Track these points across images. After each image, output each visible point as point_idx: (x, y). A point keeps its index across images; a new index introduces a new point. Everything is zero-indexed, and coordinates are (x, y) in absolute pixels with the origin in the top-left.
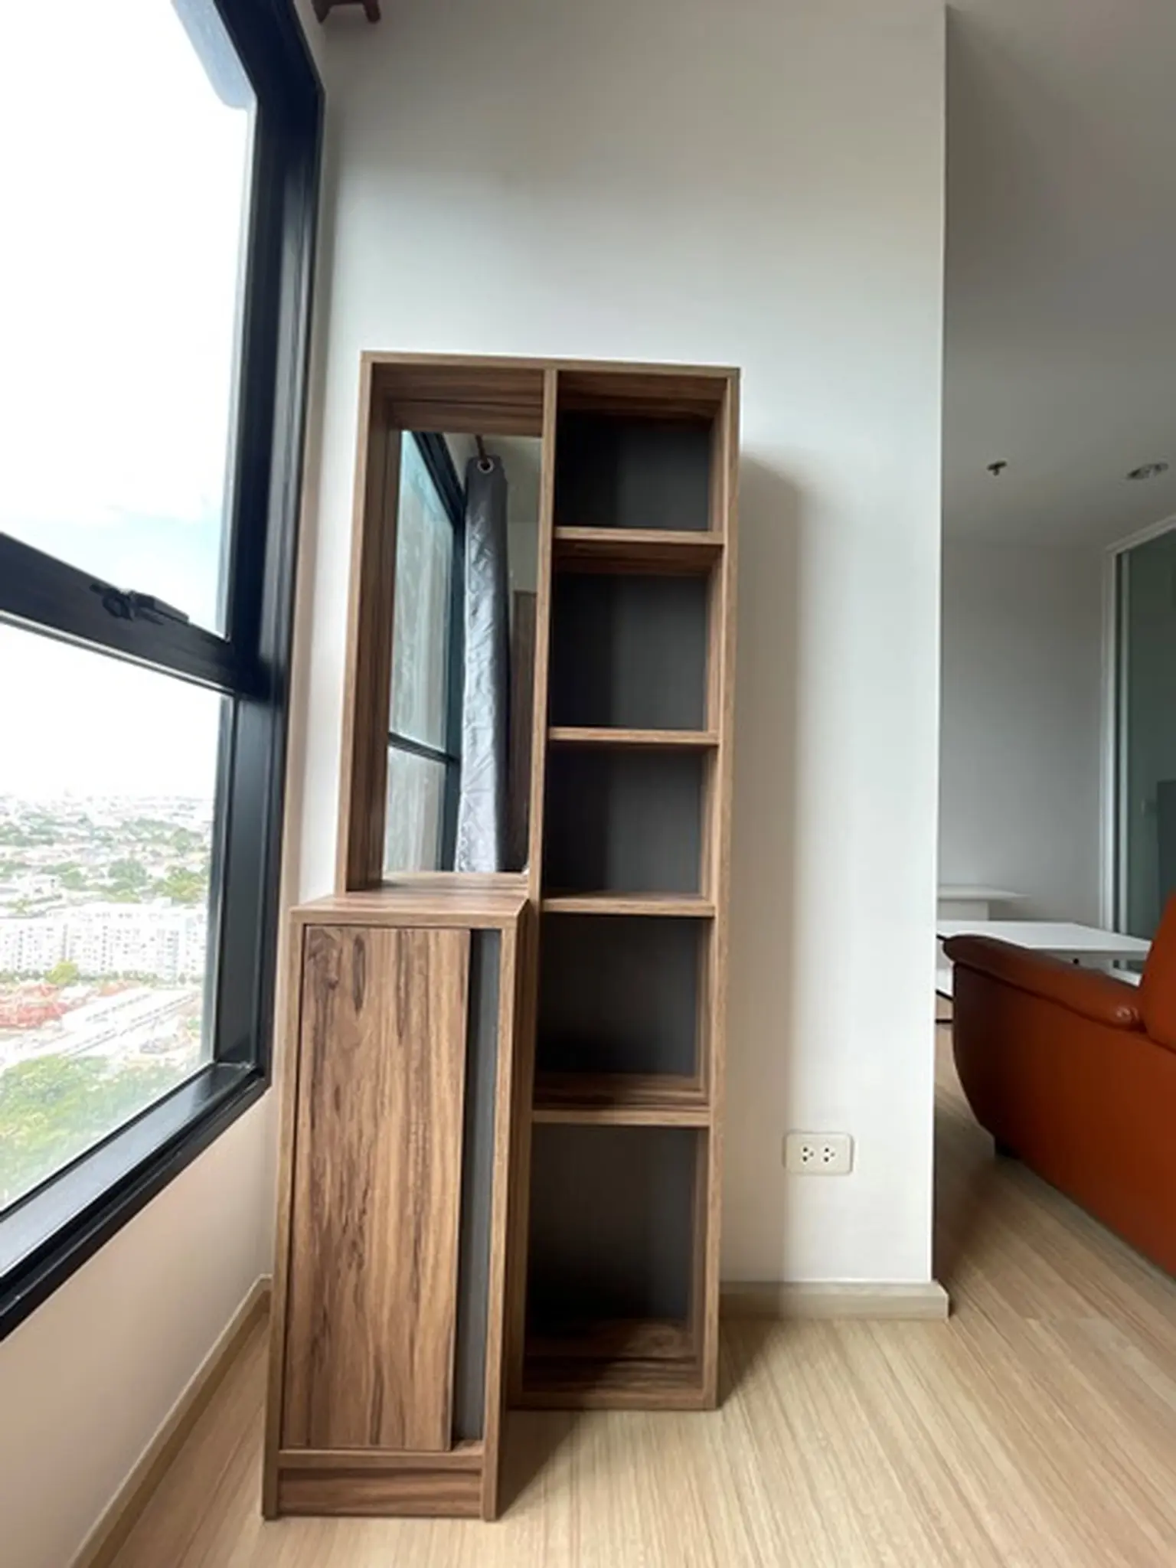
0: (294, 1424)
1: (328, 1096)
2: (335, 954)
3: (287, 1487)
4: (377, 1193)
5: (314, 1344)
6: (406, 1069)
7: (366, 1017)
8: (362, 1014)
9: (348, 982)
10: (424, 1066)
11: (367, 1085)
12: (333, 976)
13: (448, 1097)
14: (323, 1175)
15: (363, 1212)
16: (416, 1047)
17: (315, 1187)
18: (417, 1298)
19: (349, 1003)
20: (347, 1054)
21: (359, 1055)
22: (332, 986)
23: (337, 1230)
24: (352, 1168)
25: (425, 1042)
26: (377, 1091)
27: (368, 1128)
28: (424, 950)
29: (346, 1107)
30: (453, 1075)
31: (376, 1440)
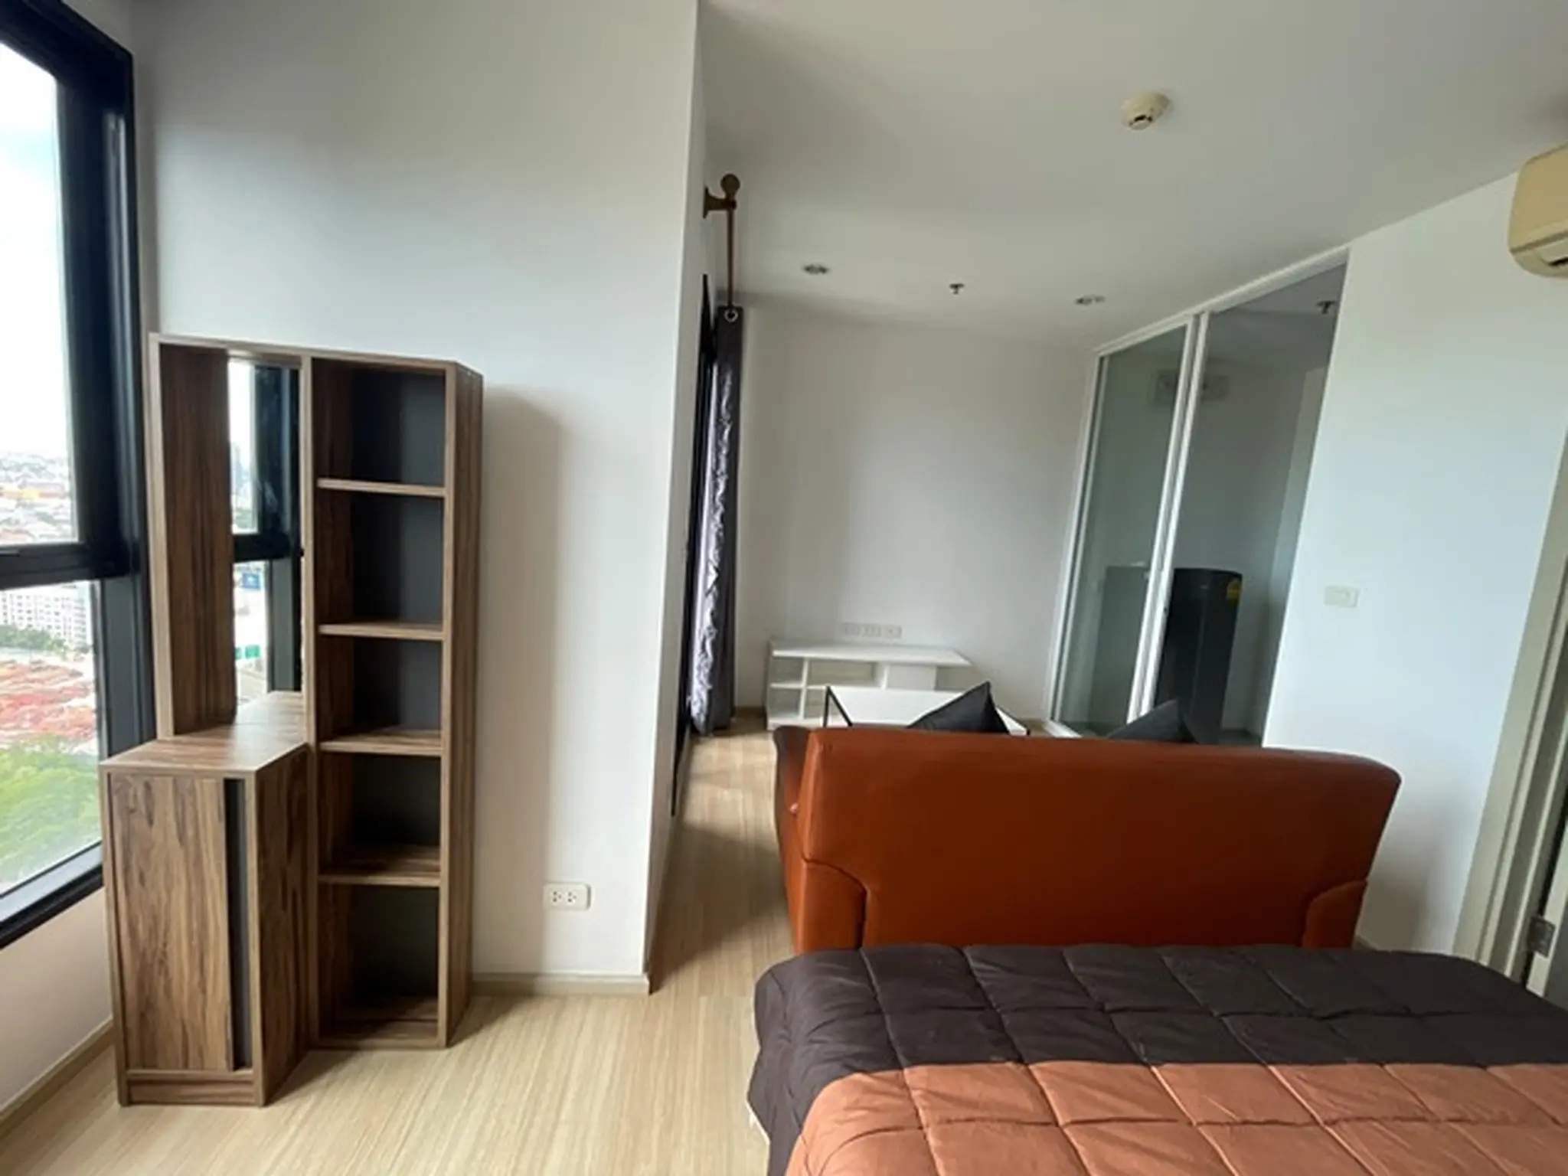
0: (134, 1058)
1: (136, 877)
2: (131, 792)
3: (134, 1090)
4: (173, 933)
5: (142, 1016)
6: (187, 861)
7: (157, 833)
8: (154, 828)
9: (143, 809)
10: (198, 861)
11: (161, 872)
12: (131, 805)
13: (216, 879)
14: (137, 922)
15: (165, 945)
16: (192, 849)
17: (133, 931)
18: (204, 991)
19: (145, 822)
20: (146, 853)
21: (154, 853)
22: (132, 811)
23: (149, 955)
24: (155, 919)
25: (198, 846)
26: (168, 874)
27: (164, 895)
28: (193, 791)
29: (148, 884)
30: (219, 866)
31: (186, 1066)
